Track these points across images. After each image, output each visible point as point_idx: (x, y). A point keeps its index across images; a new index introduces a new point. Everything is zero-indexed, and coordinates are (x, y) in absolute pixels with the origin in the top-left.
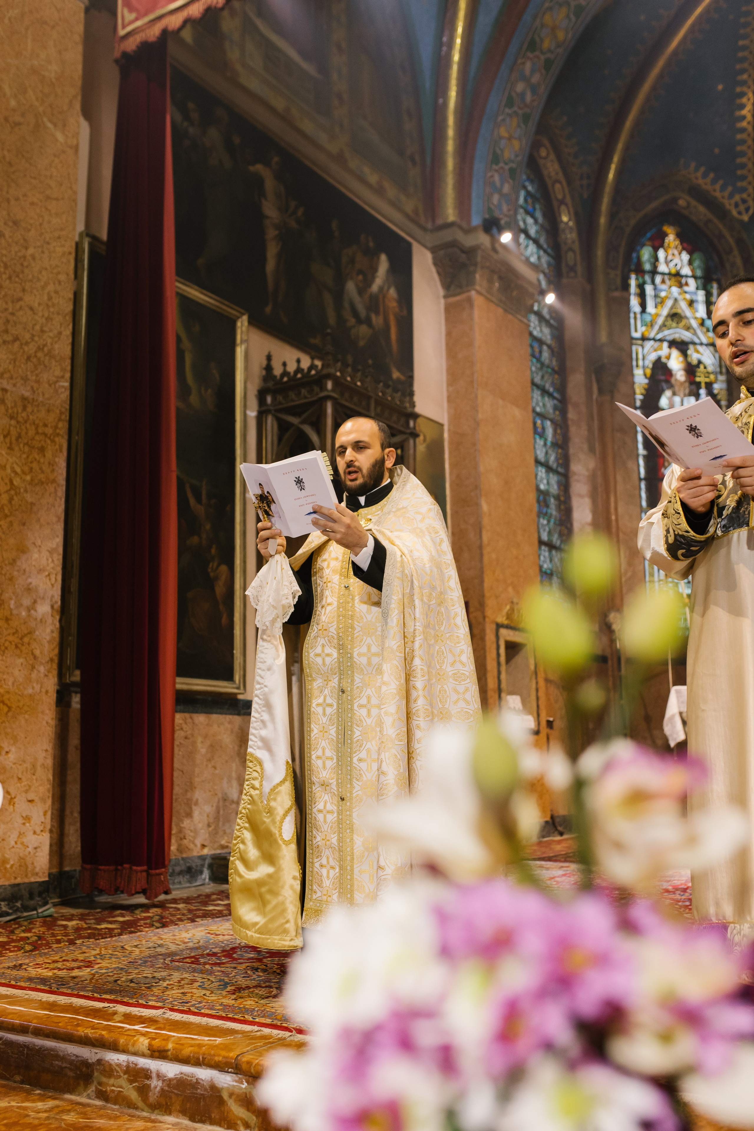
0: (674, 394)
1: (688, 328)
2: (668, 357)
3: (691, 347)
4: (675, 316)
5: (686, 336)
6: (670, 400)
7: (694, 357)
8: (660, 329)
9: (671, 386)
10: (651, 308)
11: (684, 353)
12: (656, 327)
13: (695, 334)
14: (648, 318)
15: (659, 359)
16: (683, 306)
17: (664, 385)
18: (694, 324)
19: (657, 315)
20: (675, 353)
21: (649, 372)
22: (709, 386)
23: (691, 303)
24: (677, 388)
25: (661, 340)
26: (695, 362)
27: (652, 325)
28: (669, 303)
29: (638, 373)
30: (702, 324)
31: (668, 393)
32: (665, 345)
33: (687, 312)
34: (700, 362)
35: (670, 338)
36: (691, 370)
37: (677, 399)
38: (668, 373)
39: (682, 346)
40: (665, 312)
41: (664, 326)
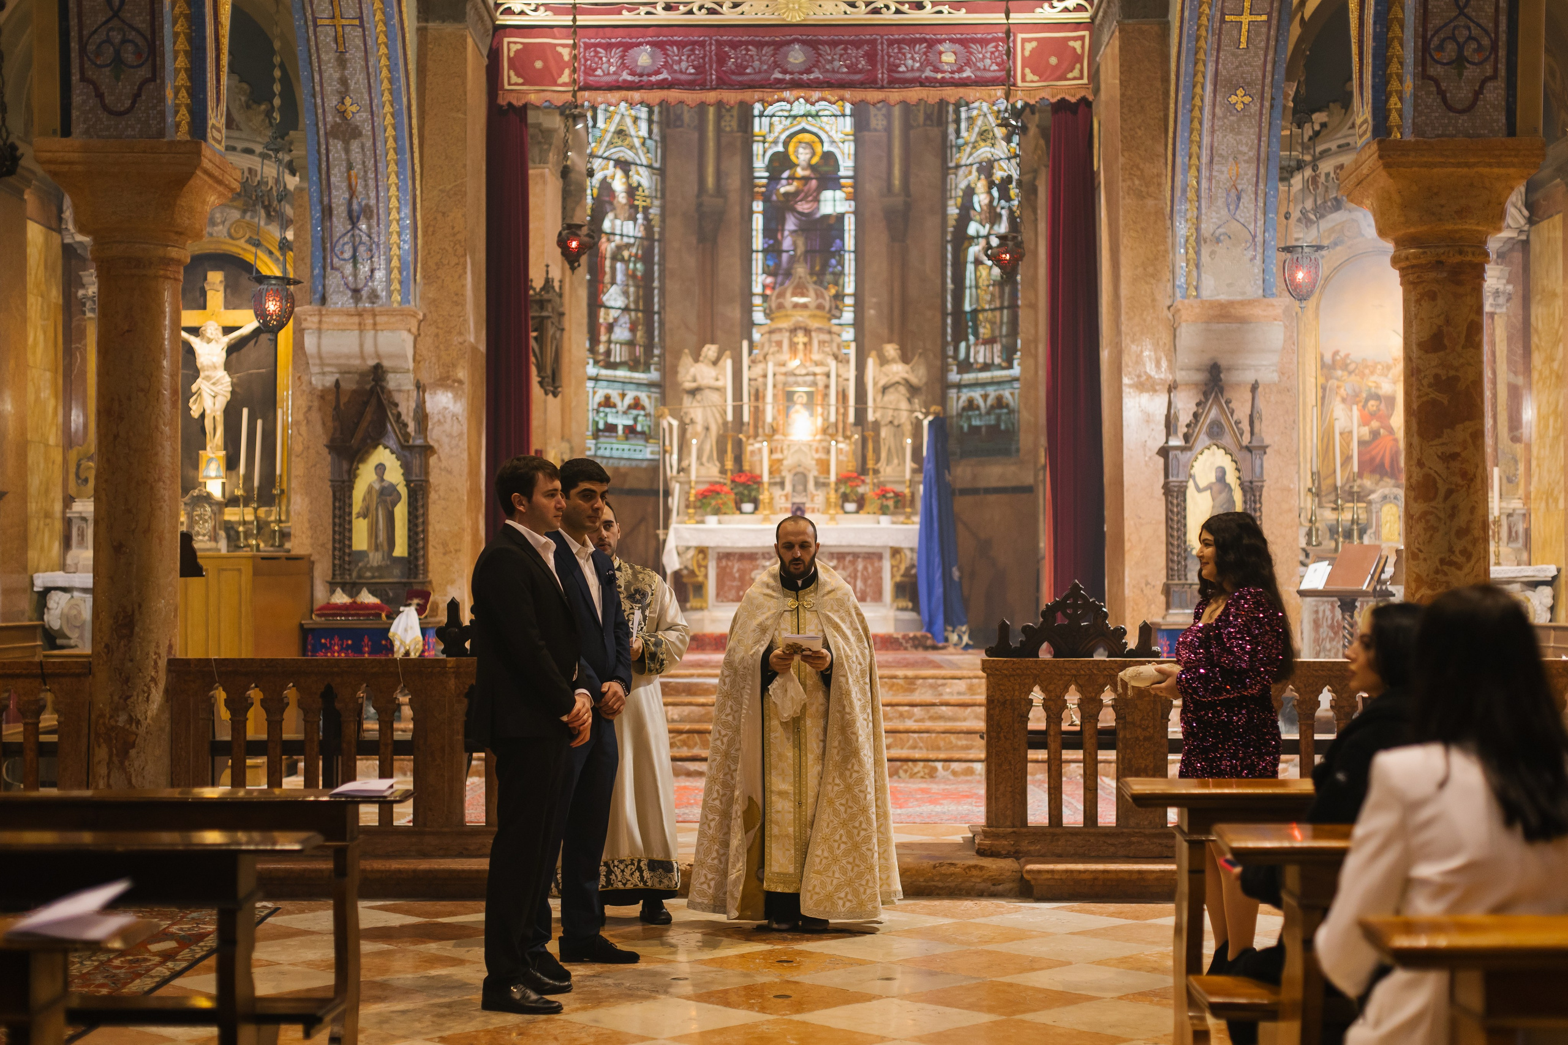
0: (616, 217)
1: (632, 147)
2: (613, 177)
3: (633, 167)
4: (621, 133)
5: (629, 155)
6: (612, 222)
7: (635, 179)
8: (608, 148)
9: (613, 209)
10: (601, 124)
11: (627, 173)
12: (605, 144)
13: (637, 154)
14: (598, 133)
15: (605, 178)
16: (629, 121)
17: (608, 207)
18: (637, 143)
19: (607, 131)
20: (619, 174)
21: (595, 191)
22: (646, 209)
23: (636, 119)
24: (618, 211)
25: (608, 159)
26: (635, 185)
27: (599, 141)
28: (617, 118)
29: (589, 192)
30: (643, 144)
31: (610, 216)
32: (612, 163)
33: (632, 132)
34: (639, 185)
35: (615, 157)
36: (632, 191)
37: (618, 222)
38: (612, 193)
39: (624, 165)
40: (612, 129)
41: (611, 143)
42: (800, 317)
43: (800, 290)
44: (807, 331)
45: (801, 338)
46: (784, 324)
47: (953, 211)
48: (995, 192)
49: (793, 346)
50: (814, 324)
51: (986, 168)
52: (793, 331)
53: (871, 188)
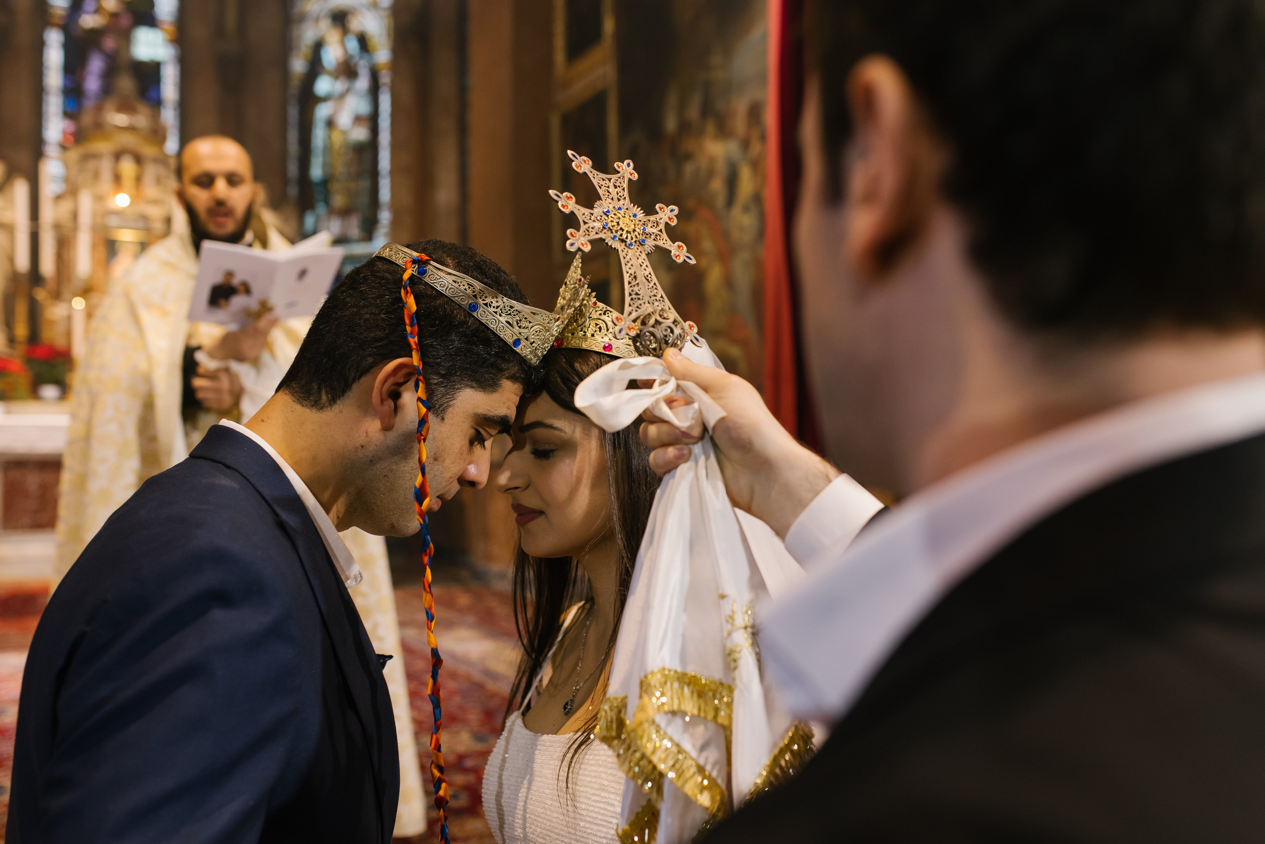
42: (128, 140)
43: (125, 107)
44: (139, 159)
45: (128, 167)
46: (103, 147)
47: (298, 65)
48: (353, 45)
49: (117, 179)
50: (148, 151)
51: (340, 18)
52: (118, 156)
53: (199, 31)
